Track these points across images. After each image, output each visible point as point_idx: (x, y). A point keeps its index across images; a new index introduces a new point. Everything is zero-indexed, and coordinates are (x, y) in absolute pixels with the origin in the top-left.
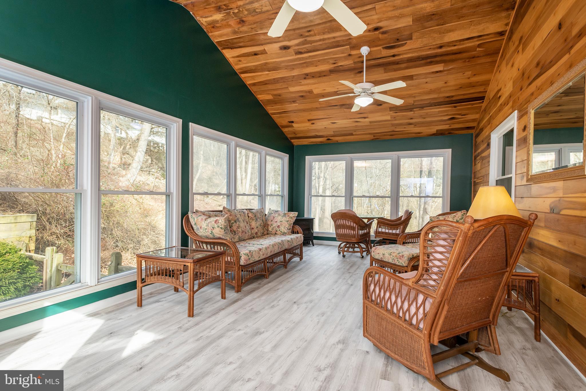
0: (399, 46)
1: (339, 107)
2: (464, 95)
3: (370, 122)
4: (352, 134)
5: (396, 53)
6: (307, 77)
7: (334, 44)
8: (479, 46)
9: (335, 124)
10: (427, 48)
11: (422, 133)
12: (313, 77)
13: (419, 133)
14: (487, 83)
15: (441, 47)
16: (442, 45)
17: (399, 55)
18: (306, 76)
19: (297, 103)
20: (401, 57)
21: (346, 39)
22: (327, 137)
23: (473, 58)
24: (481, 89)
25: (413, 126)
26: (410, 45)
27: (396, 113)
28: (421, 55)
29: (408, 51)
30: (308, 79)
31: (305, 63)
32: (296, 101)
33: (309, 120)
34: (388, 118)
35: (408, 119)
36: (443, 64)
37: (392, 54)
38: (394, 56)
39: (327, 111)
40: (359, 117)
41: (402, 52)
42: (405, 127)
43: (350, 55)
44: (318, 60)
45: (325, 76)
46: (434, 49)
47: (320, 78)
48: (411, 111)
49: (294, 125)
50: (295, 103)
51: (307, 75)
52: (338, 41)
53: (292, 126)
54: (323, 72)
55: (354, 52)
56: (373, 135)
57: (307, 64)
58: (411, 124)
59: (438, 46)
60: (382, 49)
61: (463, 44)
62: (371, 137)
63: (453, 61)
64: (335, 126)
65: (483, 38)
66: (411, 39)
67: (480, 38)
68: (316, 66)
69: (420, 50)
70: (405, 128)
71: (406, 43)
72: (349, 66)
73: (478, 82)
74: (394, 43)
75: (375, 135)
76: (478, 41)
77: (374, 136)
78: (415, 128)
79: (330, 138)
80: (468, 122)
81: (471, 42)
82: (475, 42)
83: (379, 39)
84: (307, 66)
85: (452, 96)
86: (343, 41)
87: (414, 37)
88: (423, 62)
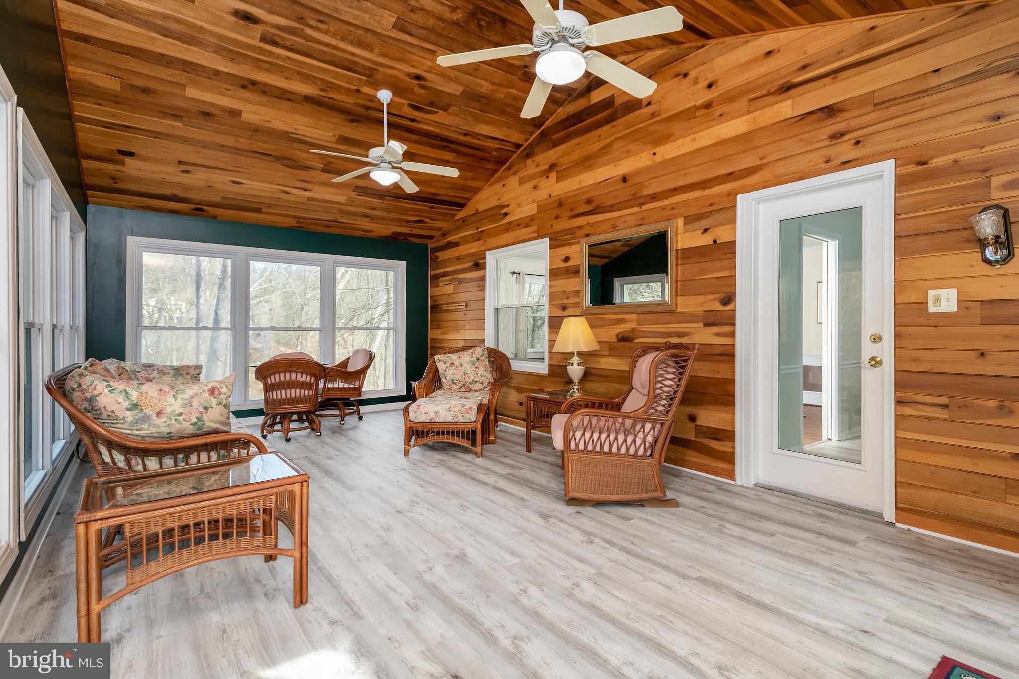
0: (428, 112)
1: (273, 159)
2: (450, 196)
3: (309, 199)
4: (259, 211)
5: (418, 119)
6: (251, 86)
7: (346, 64)
8: (497, 150)
9: (240, 185)
10: (454, 129)
11: (373, 232)
12: (264, 91)
13: (369, 231)
14: (476, 191)
15: (466, 135)
16: (469, 133)
17: (419, 122)
18: (248, 84)
19: (182, 121)
20: (421, 126)
21: (368, 66)
22: (198, 204)
23: (484, 159)
24: (467, 195)
25: (368, 219)
26: (441, 117)
27: (360, 195)
28: (443, 135)
29: (432, 123)
30: (253, 91)
31: (268, 62)
32: (182, 117)
33: (180, 162)
34: (342, 199)
35: (369, 209)
36: (455, 154)
37: (413, 117)
38: (413, 120)
39: (242, 158)
40: (295, 186)
41: (425, 121)
42: (356, 218)
43: (358, 91)
44: (298, 71)
45: (289, 100)
46: (459, 133)
47: (276, 99)
48: (381, 199)
49: (128, 160)
50: (175, 121)
51: (254, 83)
52: (355, 63)
53: (123, 163)
54: (293, 93)
55: (366, 90)
56: (297, 220)
57: (271, 67)
58: (367, 217)
59: (465, 132)
60: (406, 105)
61: (486, 141)
62: (292, 222)
63: (466, 155)
64: (235, 188)
65: (504, 143)
66: (446, 110)
67: (502, 143)
68: (287, 78)
69: (446, 128)
70: (355, 220)
71: (438, 112)
72: (344, 104)
73: (471, 187)
74: (425, 105)
75: (301, 220)
76: (499, 144)
77: (298, 222)
78: (368, 224)
79: (205, 208)
80: (432, 230)
81: (493, 143)
82: (496, 143)
83: (411, 90)
84: (267, 70)
85: (438, 195)
86: (364, 67)
87: (450, 111)
88: (440, 143)
